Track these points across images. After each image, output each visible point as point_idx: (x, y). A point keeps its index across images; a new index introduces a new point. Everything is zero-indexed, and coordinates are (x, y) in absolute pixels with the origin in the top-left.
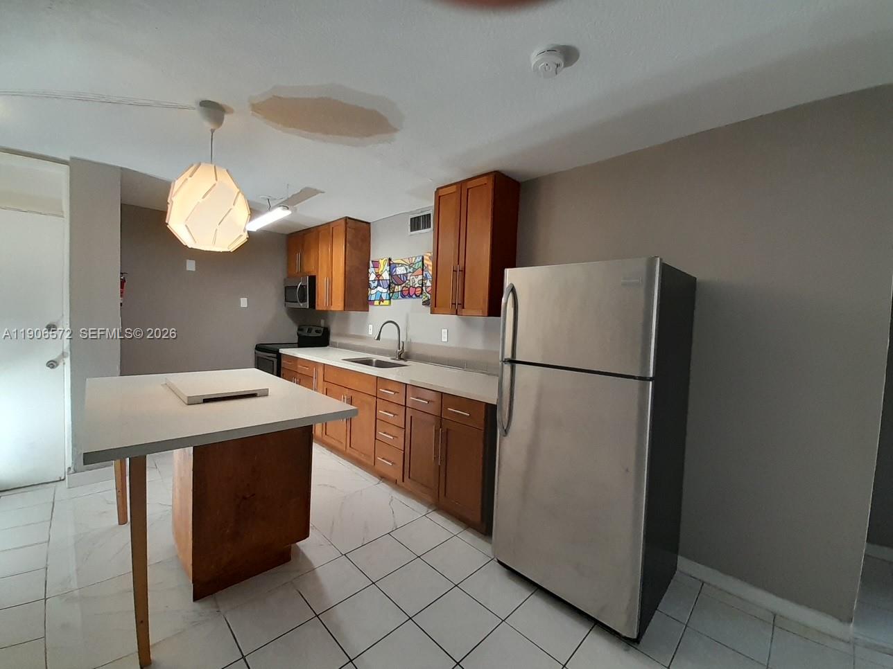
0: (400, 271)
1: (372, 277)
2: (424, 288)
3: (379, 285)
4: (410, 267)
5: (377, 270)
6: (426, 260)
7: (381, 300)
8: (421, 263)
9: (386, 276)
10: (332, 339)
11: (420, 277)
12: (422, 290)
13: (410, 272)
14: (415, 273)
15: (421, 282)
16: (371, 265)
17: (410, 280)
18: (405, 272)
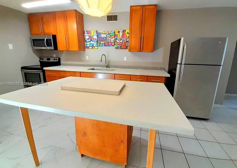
0: (103, 36)
1: (87, 37)
2: (116, 43)
3: (91, 40)
4: (108, 35)
5: (90, 35)
6: (116, 32)
7: (93, 46)
8: (114, 33)
9: (95, 37)
10: (62, 62)
11: (114, 39)
12: (115, 43)
13: (108, 37)
14: (111, 37)
15: (114, 41)
16: (86, 32)
17: (108, 40)
18: (106, 36)
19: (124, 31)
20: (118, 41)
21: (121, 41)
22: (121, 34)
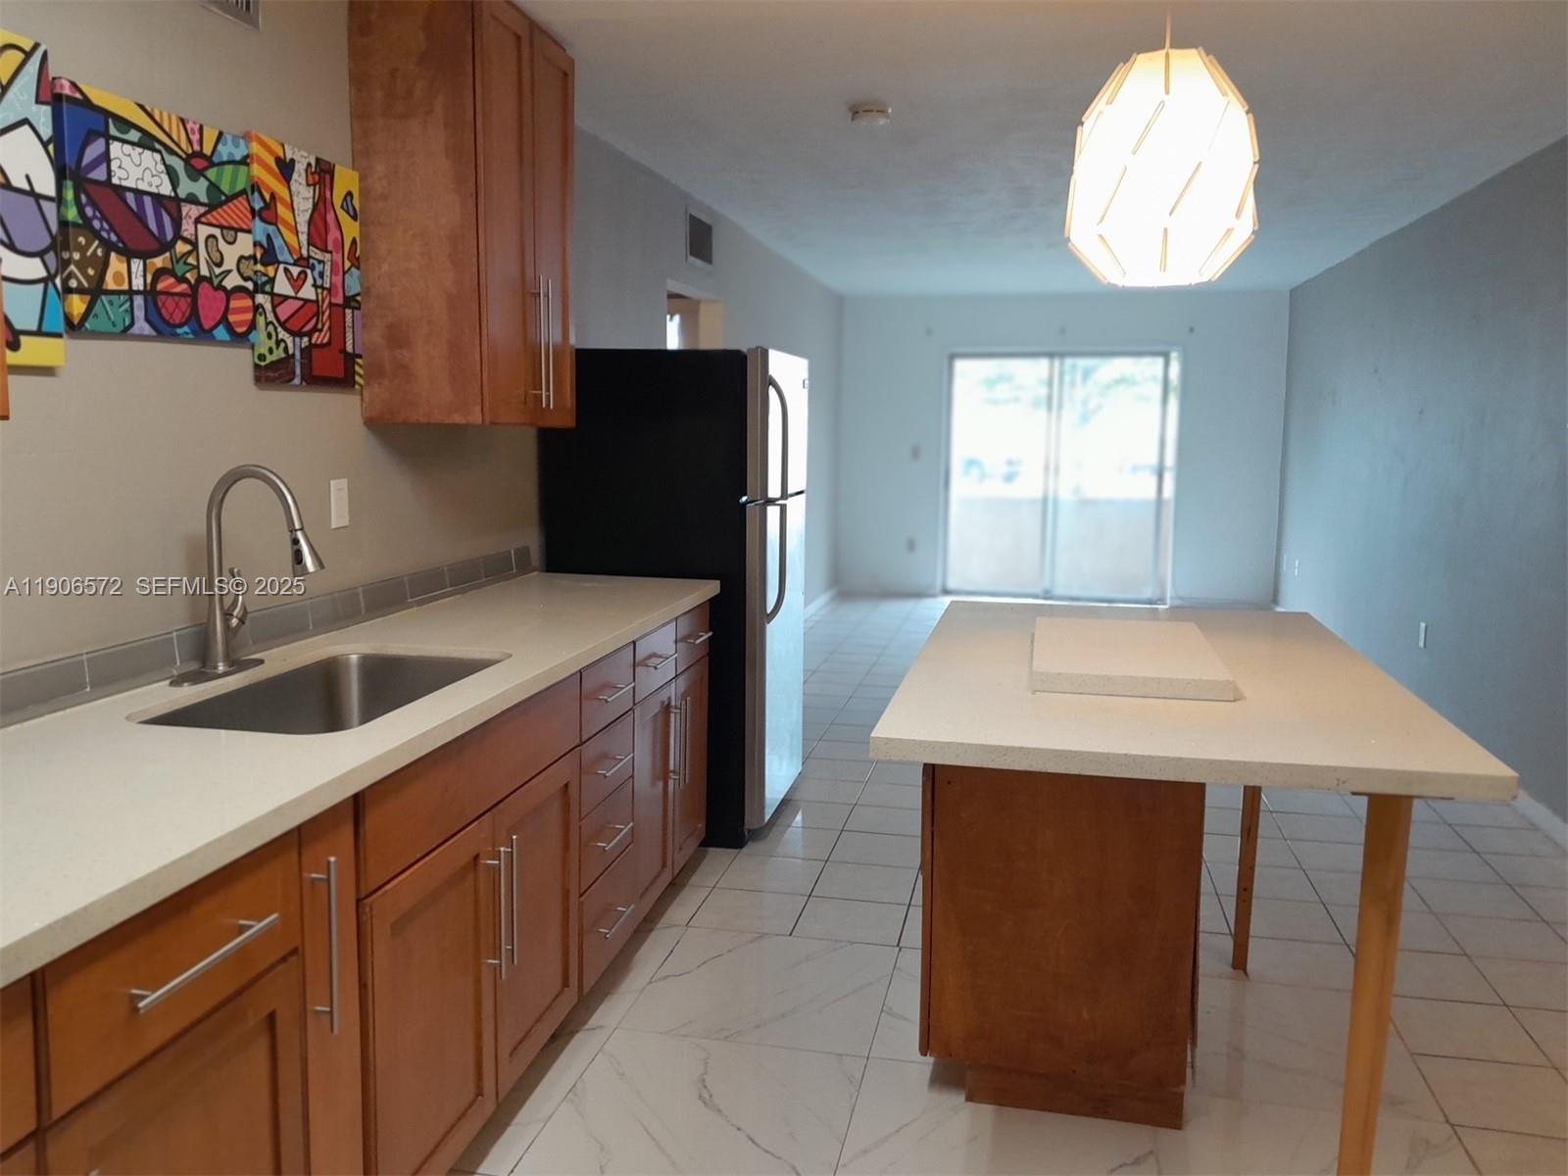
0: (130, 167)
2: (265, 301)
4: (192, 174)
6: (263, 165)
11: (246, 244)
12: (257, 307)
13: (192, 199)
14: (217, 215)
15: (250, 271)
17: (195, 245)
18: (166, 189)
19: (322, 174)
20: (282, 286)
21: (308, 292)
22: (303, 197)
